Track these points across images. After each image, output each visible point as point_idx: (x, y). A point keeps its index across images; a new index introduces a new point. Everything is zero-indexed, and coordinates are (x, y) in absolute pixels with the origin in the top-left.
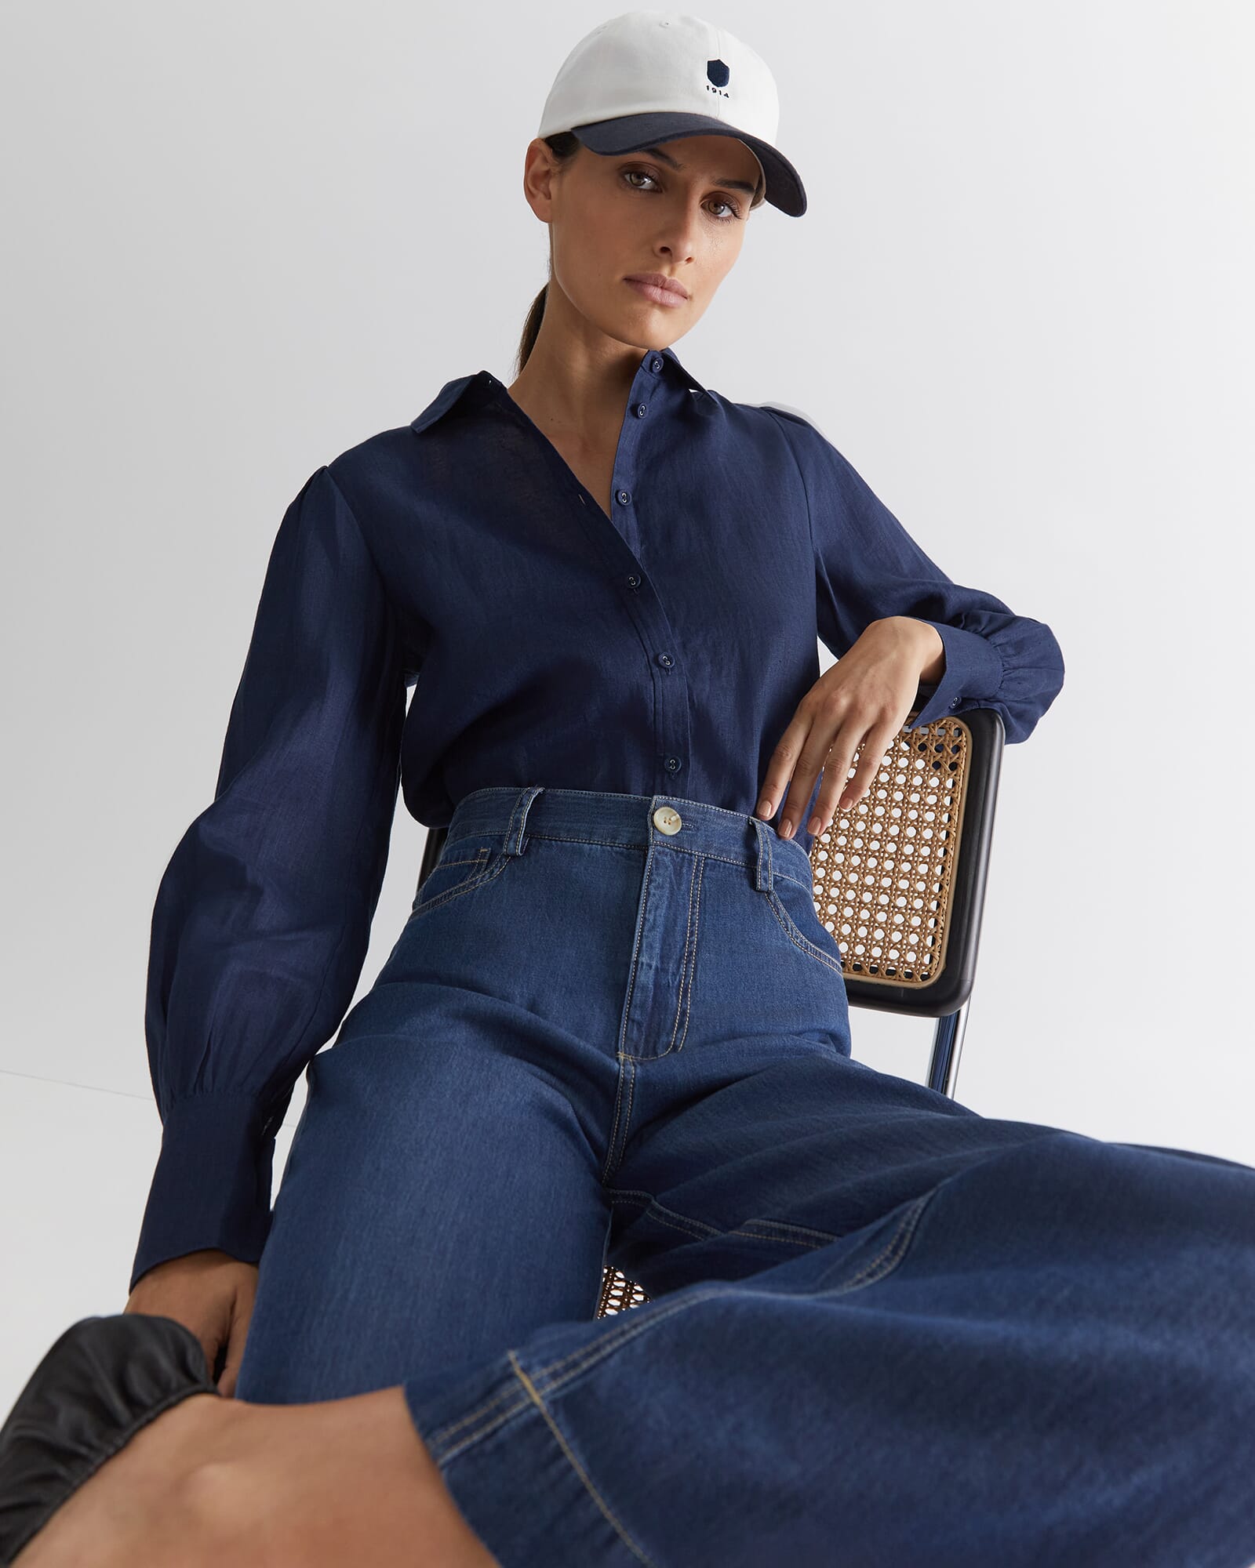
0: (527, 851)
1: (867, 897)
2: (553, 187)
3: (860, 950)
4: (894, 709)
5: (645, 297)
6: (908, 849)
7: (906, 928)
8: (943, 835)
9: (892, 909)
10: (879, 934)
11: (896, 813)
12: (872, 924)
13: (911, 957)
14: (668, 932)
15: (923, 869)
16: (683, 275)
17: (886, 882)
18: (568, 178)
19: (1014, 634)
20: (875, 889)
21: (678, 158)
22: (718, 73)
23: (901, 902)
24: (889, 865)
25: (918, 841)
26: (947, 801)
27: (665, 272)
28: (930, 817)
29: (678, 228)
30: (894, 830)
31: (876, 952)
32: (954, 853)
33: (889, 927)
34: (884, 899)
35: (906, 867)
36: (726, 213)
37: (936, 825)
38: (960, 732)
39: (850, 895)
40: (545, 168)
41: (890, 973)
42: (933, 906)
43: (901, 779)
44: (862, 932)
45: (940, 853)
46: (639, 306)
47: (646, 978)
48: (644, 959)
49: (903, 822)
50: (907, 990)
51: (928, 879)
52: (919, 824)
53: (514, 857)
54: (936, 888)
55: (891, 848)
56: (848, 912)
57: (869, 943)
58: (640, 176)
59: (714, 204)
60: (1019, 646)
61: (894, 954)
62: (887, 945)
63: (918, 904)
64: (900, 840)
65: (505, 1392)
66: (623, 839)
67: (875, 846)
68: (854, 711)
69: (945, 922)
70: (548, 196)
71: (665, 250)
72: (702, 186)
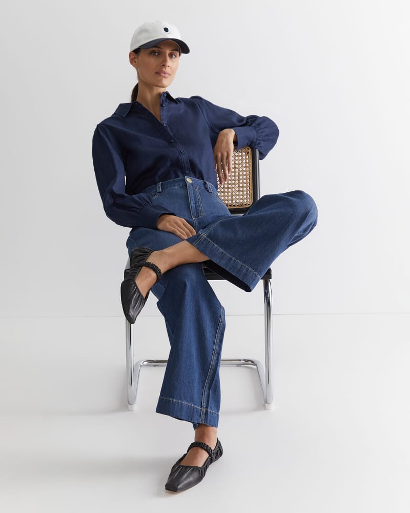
0: (162, 191)
1: (234, 190)
2: (136, 60)
3: (234, 201)
4: (230, 151)
5: (161, 76)
6: (241, 177)
7: (243, 195)
8: (248, 173)
9: (239, 191)
10: (238, 197)
11: (237, 170)
12: (236, 195)
13: (245, 201)
14: (195, 197)
15: (245, 181)
16: (168, 70)
17: (237, 185)
18: (140, 57)
19: (257, 122)
20: (235, 187)
21: (162, 47)
22: (166, 30)
23: (241, 189)
24: (237, 182)
25: (243, 175)
26: (248, 165)
27: (164, 69)
28: (244, 169)
29: (165, 61)
30: (237, 174)
31: (238, 201)
32: (251, 176)
33: (239, 195)
34: (237, 189)
35: (241, 181)
36: (174, 56)
37: (246, 171)
38: (248, 149)
39: (230, 190)
40: (133, 57)
41: (241, 205)
42: (248, 188)
43: (237, 162)
44: (234, 197)
45: (248, 177)
46: (159, 78)
47: (193, 205)
48: (192, 202)
49: (239, 171)
50: (245, 208)
51: (246, 183)
52: (242, 171)
53: (160, 192)
54: (248, 185)
55: (237, 178)
56: (230, 194)
57: (236, 200)
58: (155, 53)
59: (171, 55)
60: (259, 125)
61: (241, 201)
62: (240, 199)
63: (245, 189)
64: (239, 176)
65: (200, 236)
66: (181, 185)
67: (233, 178)
68: (222, 155)
69: (251, 191)
70: (136, 62)
71: (163, 65)
72: (168, 52)
